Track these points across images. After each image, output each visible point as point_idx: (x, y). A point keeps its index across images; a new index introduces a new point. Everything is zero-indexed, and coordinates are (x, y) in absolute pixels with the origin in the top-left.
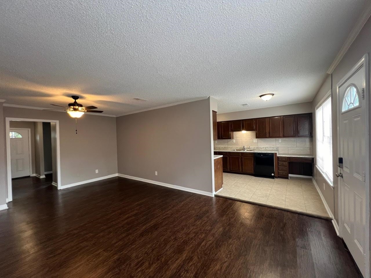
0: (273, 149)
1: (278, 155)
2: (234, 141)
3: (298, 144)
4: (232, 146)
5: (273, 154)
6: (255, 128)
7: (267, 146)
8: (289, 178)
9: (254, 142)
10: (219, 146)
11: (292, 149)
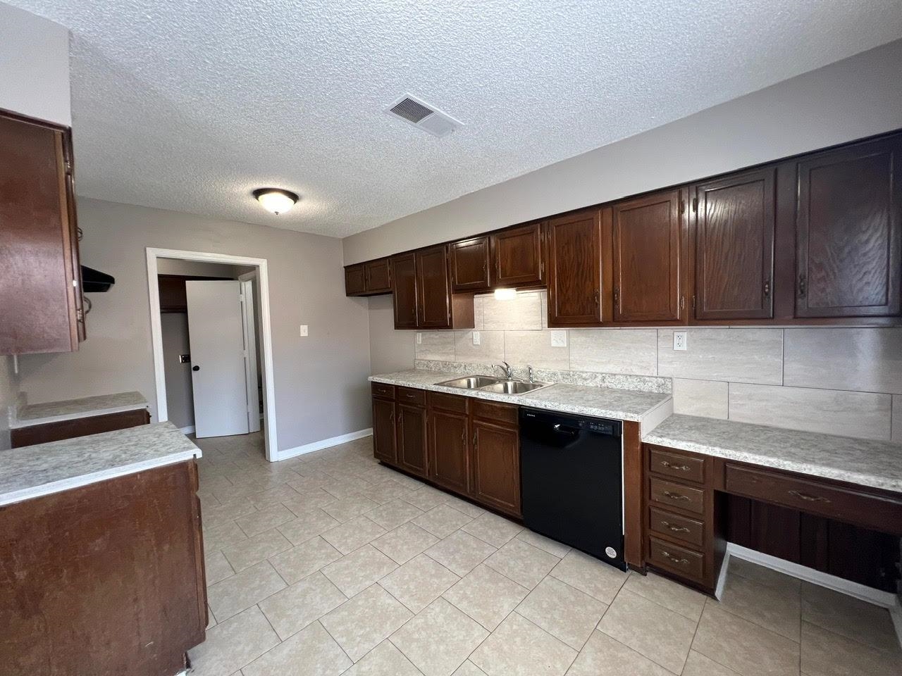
0: (641, 386)
1: (646, 437)
2: (476, 335)
3: (795, 368)
4: (470, 360)
5: (615, 424)
6: (544, 274)
7: (611, 368)
8: (719, 592)
9: (554, 344)
10: (430, 357)
11: (750, 397)
